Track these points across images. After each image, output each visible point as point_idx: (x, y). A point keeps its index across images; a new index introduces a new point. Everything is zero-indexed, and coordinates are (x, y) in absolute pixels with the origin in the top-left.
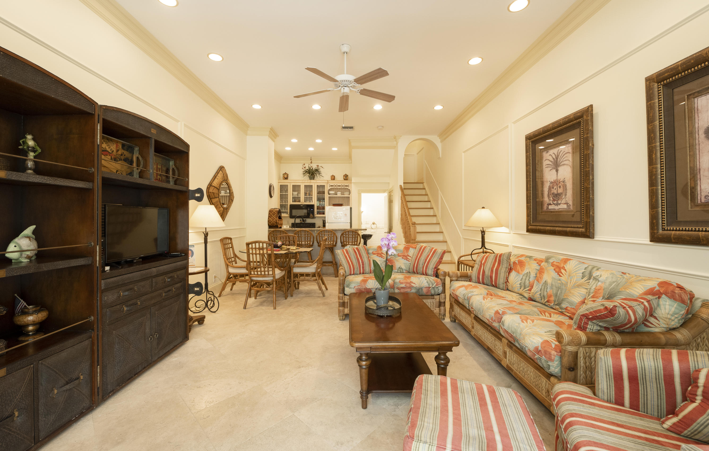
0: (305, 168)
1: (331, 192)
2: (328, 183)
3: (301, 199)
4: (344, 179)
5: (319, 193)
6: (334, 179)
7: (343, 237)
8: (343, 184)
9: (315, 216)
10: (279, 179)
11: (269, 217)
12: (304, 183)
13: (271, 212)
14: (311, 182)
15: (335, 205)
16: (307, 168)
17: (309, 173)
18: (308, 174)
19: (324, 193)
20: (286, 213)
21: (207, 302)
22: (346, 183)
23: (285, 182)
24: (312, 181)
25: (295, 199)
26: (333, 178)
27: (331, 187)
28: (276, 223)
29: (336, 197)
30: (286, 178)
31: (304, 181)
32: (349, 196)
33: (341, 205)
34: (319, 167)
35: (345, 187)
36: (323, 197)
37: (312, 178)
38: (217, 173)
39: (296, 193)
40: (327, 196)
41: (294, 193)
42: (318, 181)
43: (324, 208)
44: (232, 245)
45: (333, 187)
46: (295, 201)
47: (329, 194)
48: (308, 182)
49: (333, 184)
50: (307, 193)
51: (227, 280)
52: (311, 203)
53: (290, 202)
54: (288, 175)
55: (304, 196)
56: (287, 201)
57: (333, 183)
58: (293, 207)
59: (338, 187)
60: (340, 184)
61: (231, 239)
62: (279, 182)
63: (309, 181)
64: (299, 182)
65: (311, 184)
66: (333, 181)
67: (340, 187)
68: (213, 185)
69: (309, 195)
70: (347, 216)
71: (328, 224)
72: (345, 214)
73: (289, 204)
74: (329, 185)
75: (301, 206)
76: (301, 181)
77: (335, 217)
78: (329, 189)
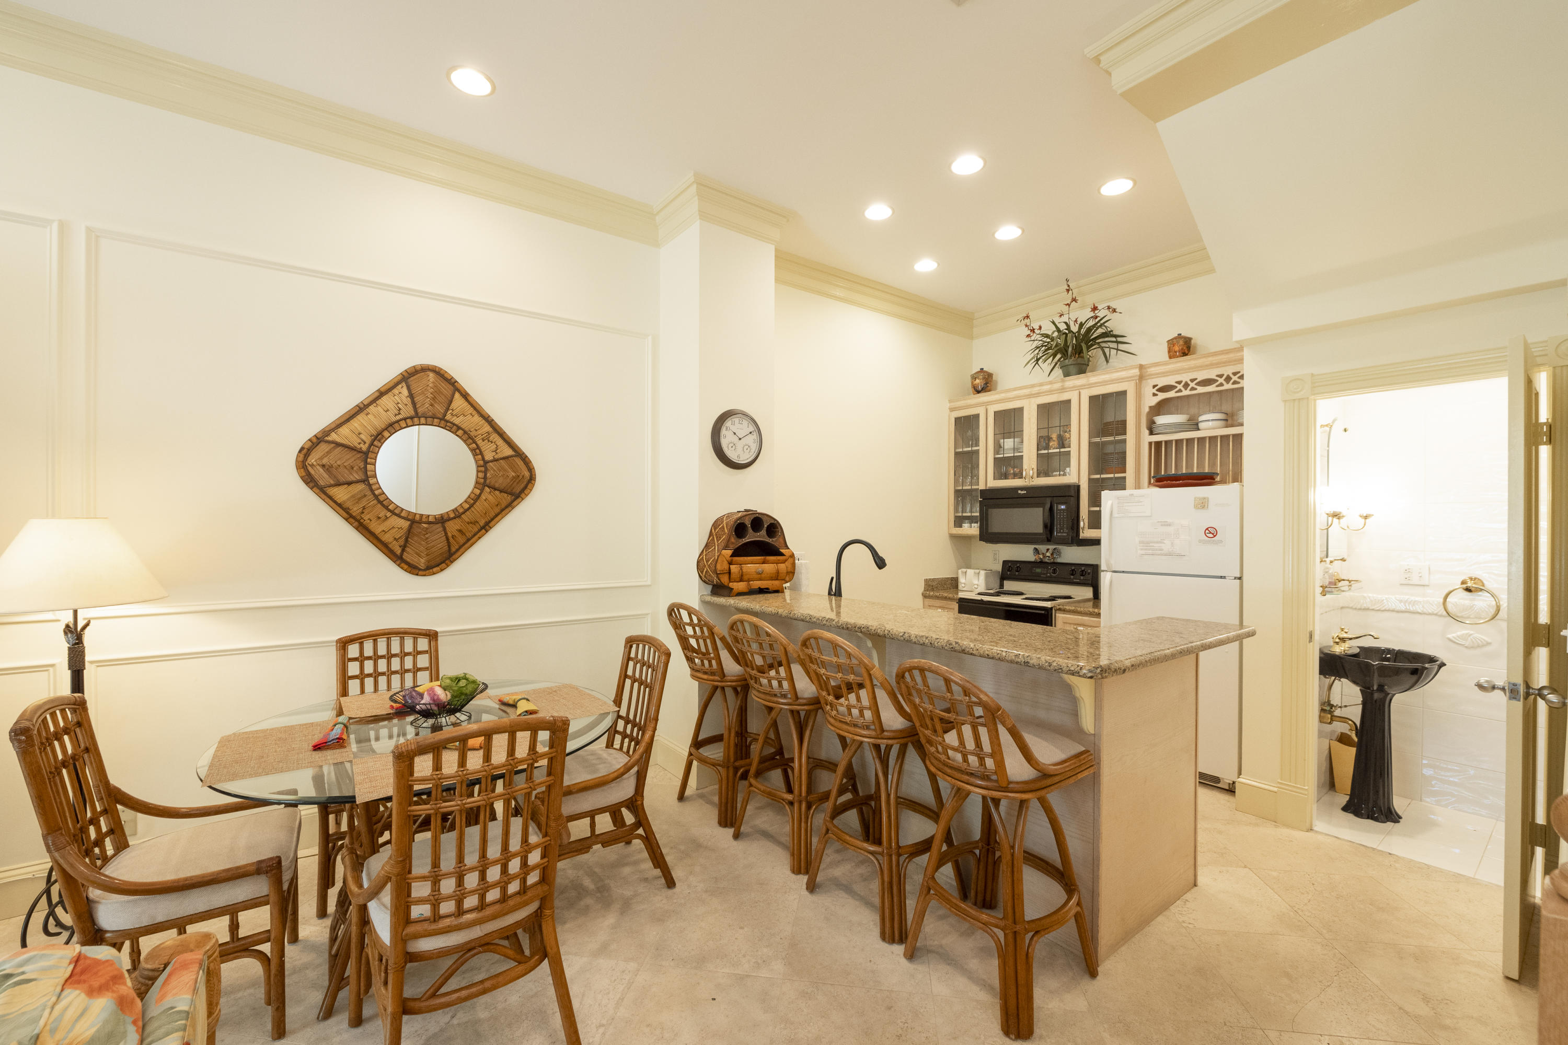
1: (1161, 420)
2: (1141, 378)
3: (1025, 466)
5: (1098, 430)
6: (1186, 356)
10: (958, 395)
12: (1038, 395)
14: (1063, 390)
15: (1174, 481)
16: (1052, 331)
17: (1063, 351)
18: (1055, 355)
19: (1121, 427)
23: (974, 406)
24: (1075, 381)
26: (1181, 348)
28: (716, 571)
29: (1190, 441)
30: (983, 389)
31: (1036, 390)
34: (1101, 314)
36: (1119, 448)
37: (1076, 370)
39: (1007, 441)
40: (1136, 442)
41: (1000, 442)
42: (1096, 380)
45: (1171, 394)
46: (1002, 476)
47: (1150, 430)
48: (1051, 392)
49: (1170, 381)
50: (1049, 439)
52: (1065, 481)
53: (986, 479)
55: (1035, 452)
56: (978, 476)
57: (1175, 373)
58: (994, 499)
59: (1201, 390)
60: (1211, 374)
62: (952, 410)
63: (1062, 384)
64: (1018, 398)
65: (1064, 397)
66: (1179, 365)
67: (1211, 388)
69: (1058, 445)
70: (1221, 541)
71: (1112, 577)
72: (1207, 529)
73: (982, 486)
74: (1152, 387)
75: (1020, 492)
76: (1026, 391)
77: (1151, 544)
78: (1150, 407)
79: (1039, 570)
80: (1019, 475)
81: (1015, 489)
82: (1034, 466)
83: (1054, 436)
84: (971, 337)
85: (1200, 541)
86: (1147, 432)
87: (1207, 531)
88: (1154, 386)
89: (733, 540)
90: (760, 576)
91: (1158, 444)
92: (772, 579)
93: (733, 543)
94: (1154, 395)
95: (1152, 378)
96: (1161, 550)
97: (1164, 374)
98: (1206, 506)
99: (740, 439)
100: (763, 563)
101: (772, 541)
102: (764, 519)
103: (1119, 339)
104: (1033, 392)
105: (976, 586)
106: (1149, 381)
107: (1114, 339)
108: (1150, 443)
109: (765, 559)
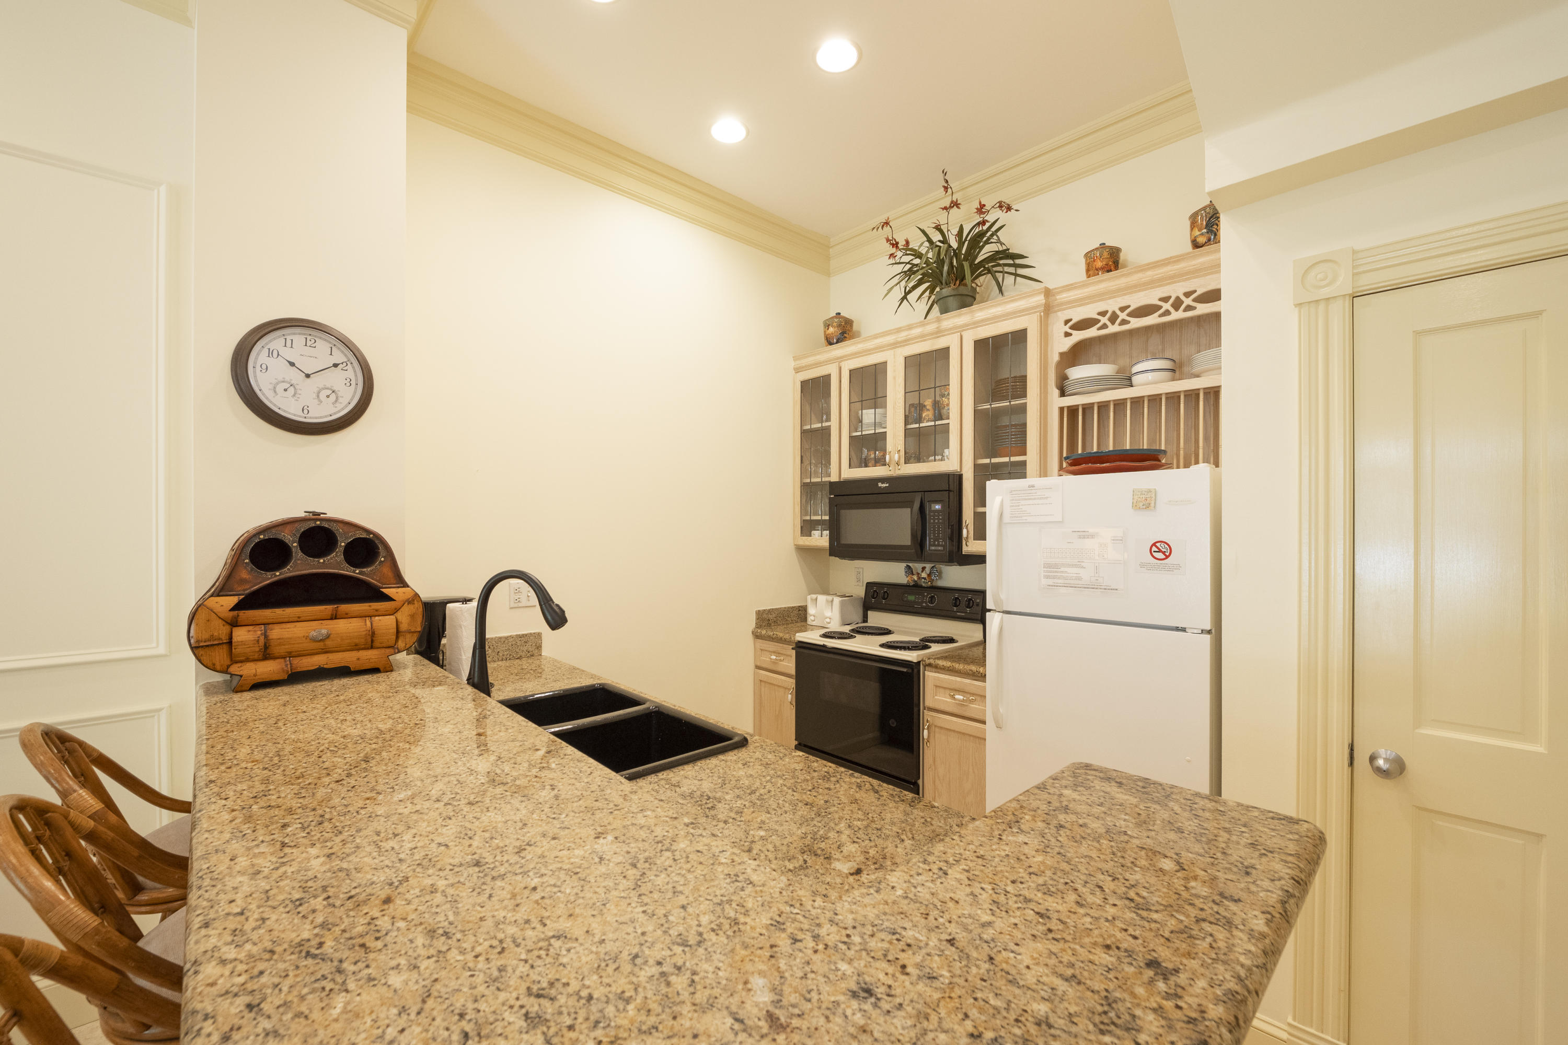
1: (1077, 373)
2: (1048, 310)
3: (890, 447)
4: (1192, 248)
5: (990, 391)
6: (1110, 272)
8: (1175, 290)
12: (906, 343)
14: (939, 333)
15: (1100, 465)
16: (923, 245)
17: (938, 275)
18: (928, 285)
19: (1019, 386)
22: (1199, 271)
23: (822, 364)
24: (955, 321)
26: (1105, 264)
27: (1078, 336)
29: (1120, 404)
31: (903, 335)
34: (990, 217)
35: (1202, 309)
36: (1016, 417)
37: (959, 305)
39: (867, 415)
40: (1041, 408)
41: (856, 411)
42: (983, 315)
45: (1092, 332)
46: (859, 462)
47: (1061, 389)
48: (922, 337)
49: (1089, 312)
50: (921, 407)
52: (942, 467)
53: (839, 467)
55: (901, 426)
56: (831, 462)
57: (1097, 300)
58: (842, 496)
59: (1136, 323)
60: (1150, 297)
62: (797, 370)
63: (936, 324)
64: (880, 349)
65: (940, 344)
67: (1152, 320)
69: (931, 415)
70: (1178, 567)
71: (1002, 619)
72: (1154, 544)
73: (834, 478)
74: (1063, 323)
75: (880, 485)
76: (890, 339)
77: (1062, 569)
78: (1061, 354)
79: (911, 598)
80: (881, 461)
81: (874, 481)
82: (901, 447)
83: (928, 403)
84: (828, 274)
85: (1142, 565)
86: (1056, 392)
87: (1154, 549)
88: (1067, 322)
89: (244, 574)
90: (323, 646)
91: (1073, 411)
92: (356, 647)
93: (243, 581)
94: (1067, 335)
95: (1064, 309)
96: (1080, 579)
97: (1082, 302)
98: (1152, 505)
99: (308, 376)
100: (334, 617)
101: (360, 573)
102: (339, 530)
103: (1018, 261)
104: (899, 340)
105: (828, 620)
106: (1059, 313)
107: (1011, 262)
108: (1061, 409)
109: (336, 609)
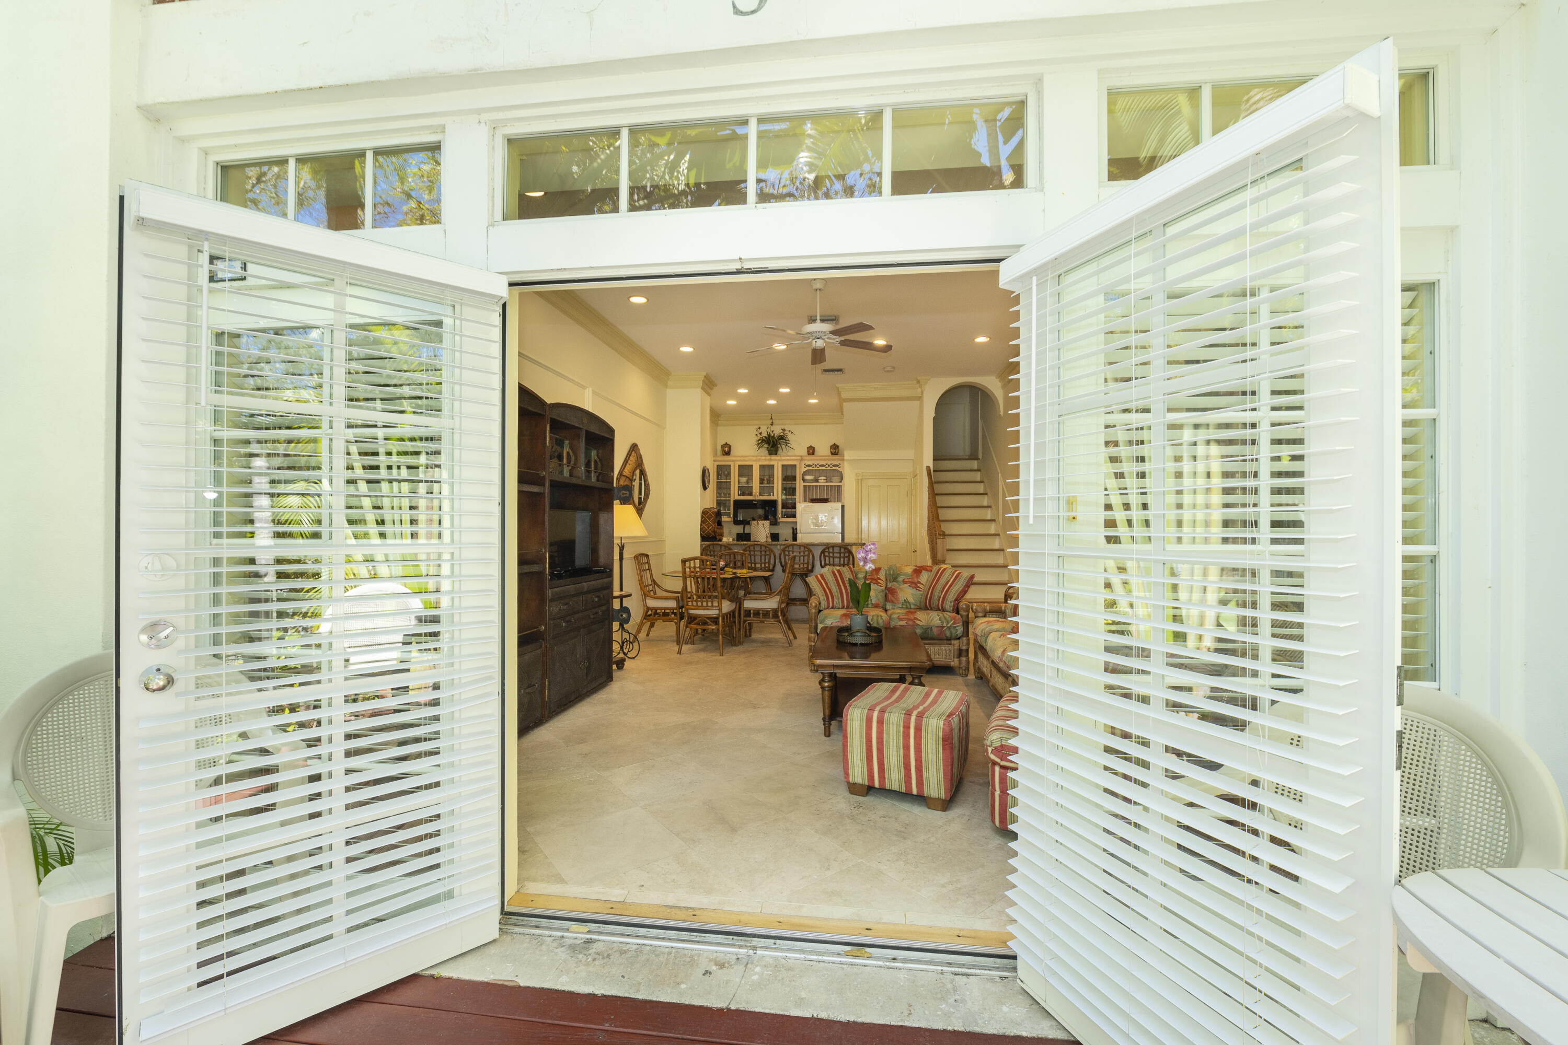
0: (761, 434)
1: (807, 477)
2: (801, 460)
3: (754, 491)
4: (832, 454)
5: (786, 478)
6: (813, 454)
7: (825, 556)
8: (829, 463)
9: (779, 520)
10: (715, 454)
11: (702, 522)
12: (759, 460)
13: (705, 513)
14: (770, 460)
15: (814, 501)
16: (765, 434)
17: (768, 443)
18: (766, 446)
19: (794, 478)
20: (728, 515)
21: (623, 643)
22: (835, 460)
23: (725, 461)
24: (774, 457)
25: (745, 490)
26: (811, 451)
27: (807, 468)
28: (714, 532)
29: (816, 486)
30: (728, 453)
31: (758, 458)
32: (840, 484)
33: (825, 501)
34: (786, 432)
35: (834, 468)
36: (793, 486)
37: (774, 452)
38: (629, 454)
39: (745, 479)
40: (799, 485)
41: (741, 478)
42: (783, 458)
43: (794, 506)
44: (649, 566)
45: (811, 468)
46: (743, 494)
47: (804, 480)
48: (765, 460)
49: (810, 463)
50: (763, 480)
51: (645, 618)
52: (771, 498)
53: (735, 495)
54: (730, 447)
55: (758, 485)
56: (730, 494)
57: (810, 460)
58: (738, 504)
59: (820, 468)
60: (824, 463)
61: (647, 556)
62: (714, 461)
63: (768, 457)
64: (751, 460)
65: (772, 463)
66: (811, 457)
67: (824, 468)
68: (624, 474)
69: (768, 483)
71: (802, 535)
73: (731, 498)
75: (754, 502)
76: (754, 458)
78: (804, 472)
80: (751, 494)
81: (752, 501)
82: (758, 491)
83: (767, 479)
86: (802, 481)
88: (804, 464)
91: (806, 486)
94: (805, 468)
97: (809, 460)
98: (831, 509)
103: (789, 443)
106: (803, 462)
108: (804, 486)
